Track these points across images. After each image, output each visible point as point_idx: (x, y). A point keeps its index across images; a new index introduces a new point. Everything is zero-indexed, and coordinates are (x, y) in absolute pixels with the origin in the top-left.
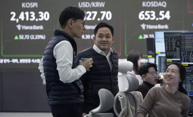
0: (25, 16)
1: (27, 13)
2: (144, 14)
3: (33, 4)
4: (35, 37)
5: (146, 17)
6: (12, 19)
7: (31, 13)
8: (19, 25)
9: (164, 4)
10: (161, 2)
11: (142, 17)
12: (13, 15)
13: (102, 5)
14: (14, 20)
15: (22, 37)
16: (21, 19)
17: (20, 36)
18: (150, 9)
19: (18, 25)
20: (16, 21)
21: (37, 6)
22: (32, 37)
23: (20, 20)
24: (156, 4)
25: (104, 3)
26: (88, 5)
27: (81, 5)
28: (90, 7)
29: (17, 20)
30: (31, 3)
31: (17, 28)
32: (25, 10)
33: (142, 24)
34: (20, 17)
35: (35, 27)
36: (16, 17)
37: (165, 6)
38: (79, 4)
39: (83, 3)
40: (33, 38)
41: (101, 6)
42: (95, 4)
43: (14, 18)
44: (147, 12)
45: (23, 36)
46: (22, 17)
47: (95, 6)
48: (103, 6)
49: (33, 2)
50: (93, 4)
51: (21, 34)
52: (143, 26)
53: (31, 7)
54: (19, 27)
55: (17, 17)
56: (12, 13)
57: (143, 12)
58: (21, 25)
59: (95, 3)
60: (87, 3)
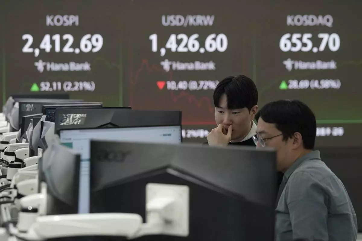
0: (53, 42)
1: (57, 38)
2: (290, 39)
3: (68, 19)
4: (73, 86)
5: (294, 45)
6: (26, 49)
7: (65, 37)
8: (41, 61)
9: (328, 20)
10: (323, 17)
11: (286, 45)
12: (27, 40)
13: (209, 20)
14: (31, 50)
15: (46, 86)
16: (44, 50)
17: (42, 84)
18: (302, 30)
19: (38, 61)
20: (33, 53)
21: (77, 23)
22: (67, 86)
23: (42, 51)
24: (313, 20)
25: (213, 18)
26: (180, 20)
27: (166, 21)
28: (186, 25)
29: (37, 52)
30: (65, 17)
31: (36, 67)
32: (52, 31)
33: (286, 60)
34: (42, 46)
35: (74, 67)
36: (34, 46)
37: (329, 24)
38: (163, 18)
39: (171, 18)
40: (69, 89)
41: (206, 23)
42: (195, 20)
43: (30, 47)
44: (296, 36)
45: (48, 84)
46: (46, 44)
47: (195, 24)
48: (211, 23)
49: (69, 14)
50: (191, 20)
51: (45, 81)
52: (288, 64)
53: (66, 24)
54: (40, 65)
55: (36, 44)
56: (25, 37)
57: (287, 36)
58: (43, 61)
59: (194, 17)
60: (178, 17)
